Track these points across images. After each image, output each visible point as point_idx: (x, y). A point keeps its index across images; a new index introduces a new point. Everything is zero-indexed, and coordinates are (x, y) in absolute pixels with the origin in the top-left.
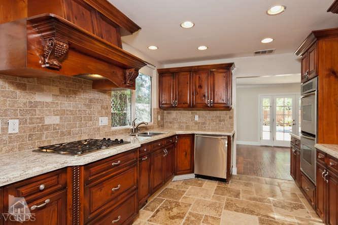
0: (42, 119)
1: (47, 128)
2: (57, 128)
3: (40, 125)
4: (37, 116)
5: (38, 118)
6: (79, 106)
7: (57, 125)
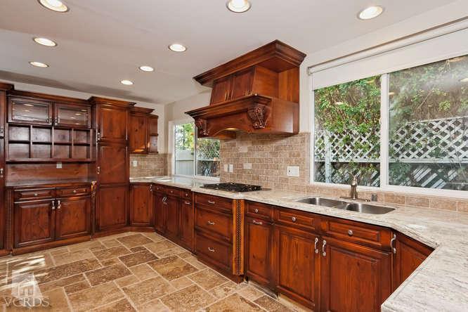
0: (242, 165)
1: (245, 171)
2: (250, 172)
3: (242, 169)
4: (240, 163)
6: (266, 155)
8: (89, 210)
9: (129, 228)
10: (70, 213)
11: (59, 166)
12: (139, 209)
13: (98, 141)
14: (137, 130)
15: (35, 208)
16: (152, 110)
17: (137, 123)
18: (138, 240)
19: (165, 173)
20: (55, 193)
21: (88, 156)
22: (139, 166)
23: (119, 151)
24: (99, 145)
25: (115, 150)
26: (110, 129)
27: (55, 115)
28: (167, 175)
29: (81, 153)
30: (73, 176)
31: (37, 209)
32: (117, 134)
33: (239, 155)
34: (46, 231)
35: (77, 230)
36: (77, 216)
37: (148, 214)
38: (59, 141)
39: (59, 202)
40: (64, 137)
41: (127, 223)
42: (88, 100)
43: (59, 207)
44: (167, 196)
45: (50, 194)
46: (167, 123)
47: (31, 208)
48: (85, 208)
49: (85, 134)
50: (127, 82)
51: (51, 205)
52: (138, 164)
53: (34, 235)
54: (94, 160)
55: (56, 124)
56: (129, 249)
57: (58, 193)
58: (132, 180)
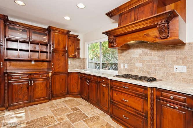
0: (134, 64)
1: (136, 68)
2: (141, 69)
3: (134, 66)
4: (133, 63)
5: (133, 64)
6: (154, 58)
7: (141, 67)
8: (48, 86)
9: (68, 95)
10: (38, 88)
11: (33, 63)
12: (73, 86)
13: (52, 50)
14: (71, 46)
15: (20, 85)
16: (78, 36)
17: (71, 42)
18: (73, 102)
19: (84, 68)
20: (31, 77)
21: (47, 58)
22: (71, 64)
23: (63, 55)
24: (53, 52)
25: (61, 55)
26: (58, 44)
27: (31, 35)
28: (85, 69)
29: (44, 56)
30: (39, 68)
31: (21, 85)
32: (61, 47)
33: (132, 59)
34: (26, 97)
35: (42, 97)
36: (42, 89)
37: (77, 89)
38: (32, 49)
39: (33, 81)
40: (35, 48)
41: (67, 93)
42: (47, 29)
43: (33, 84)
44: (89, 80)
45: (28, 77)
46: (85, 43)
47: (18, 85)
48: (46, 85)
49: (45, 47)
50: (67, 18)
51: (28, 83)
52: (71, 63)
53: (20, 99)
54: (50, 60)
55: (31, 40)
56: (70, 109)
57: (32, 76)
58: (69, 71)
